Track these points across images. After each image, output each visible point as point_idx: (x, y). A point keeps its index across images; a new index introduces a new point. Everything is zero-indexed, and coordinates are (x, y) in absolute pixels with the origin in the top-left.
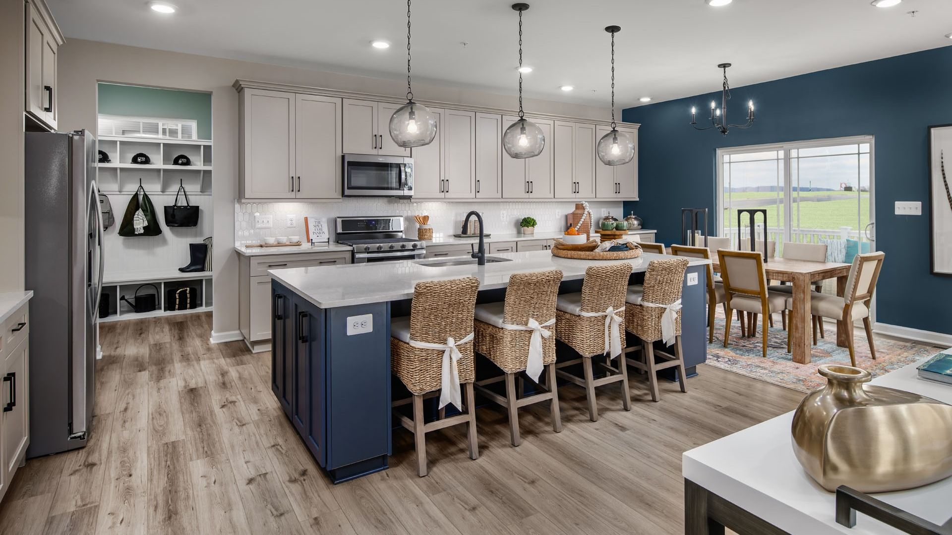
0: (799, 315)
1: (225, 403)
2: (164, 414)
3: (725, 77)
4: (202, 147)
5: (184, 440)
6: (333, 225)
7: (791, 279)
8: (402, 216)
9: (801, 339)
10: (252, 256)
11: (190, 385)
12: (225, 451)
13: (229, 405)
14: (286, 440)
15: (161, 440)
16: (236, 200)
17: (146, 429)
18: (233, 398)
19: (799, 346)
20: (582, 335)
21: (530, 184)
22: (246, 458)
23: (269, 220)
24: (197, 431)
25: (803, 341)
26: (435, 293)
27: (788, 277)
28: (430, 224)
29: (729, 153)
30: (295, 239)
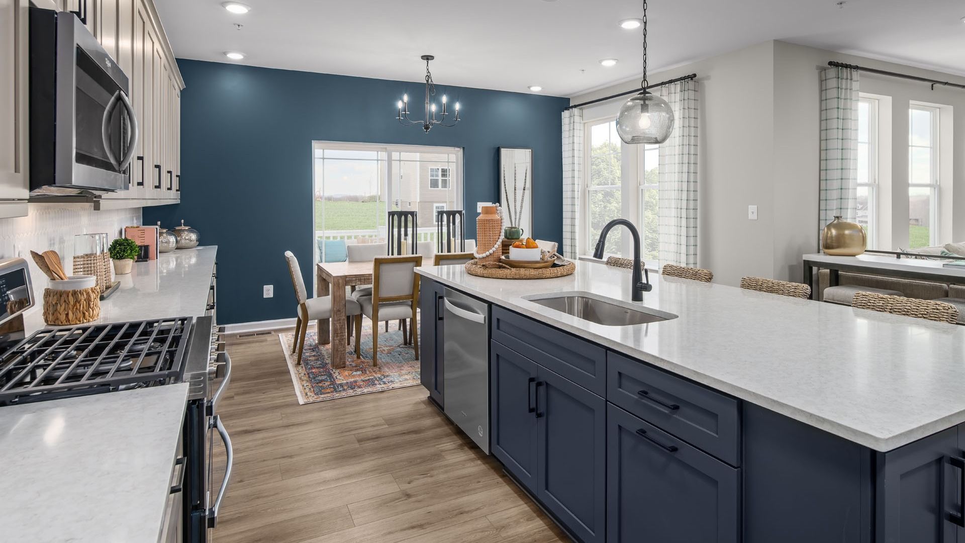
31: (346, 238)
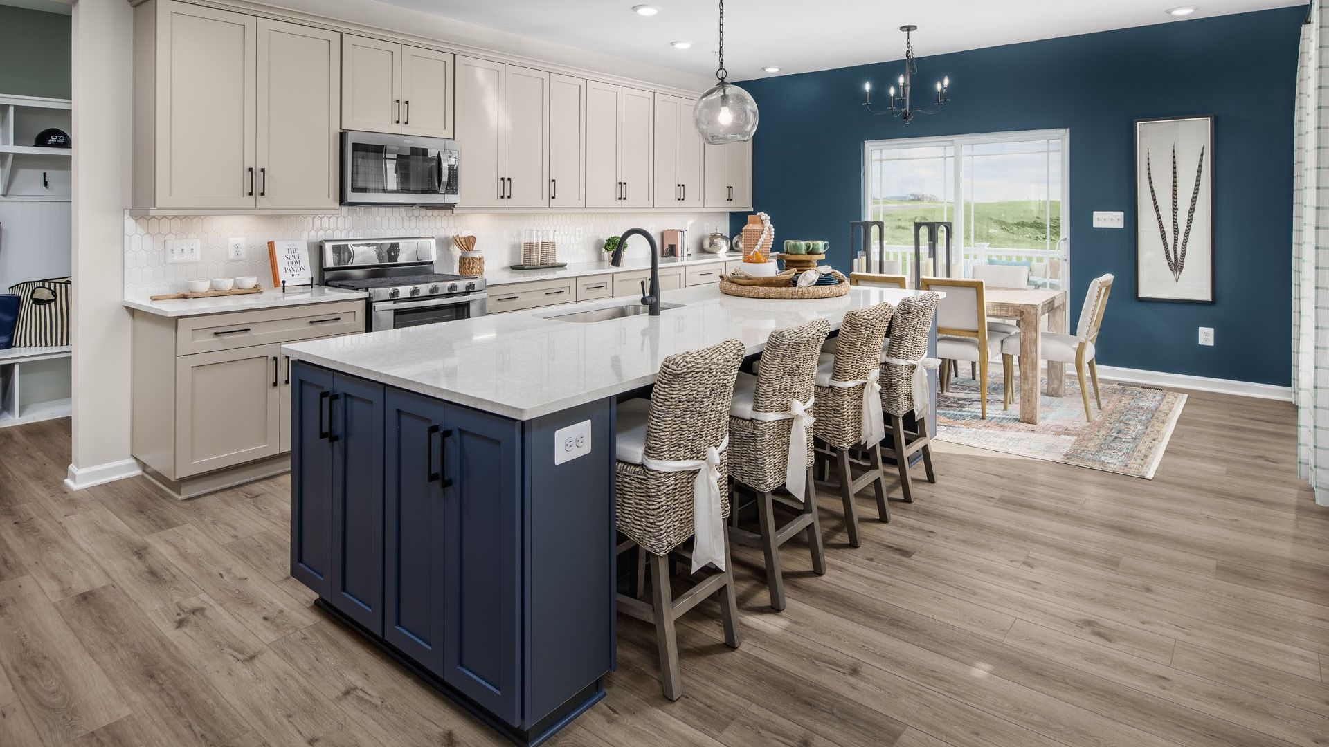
0: (1030, 361)
1: (179, 614)
2: (47, 664)
3: (908, 43)
4: (11, 110)
5: (130, 715)
6: (316, 254)
7: (1018, 313)
8: (432, 237)
9: (1032, 391)
10: (181, 317)
11: (74, 586)
12: (246, 725)
13: (193, 618)
14: (366, 675)
15: (73, 727)
16: (127, 212)
17: (18, 706)
18: (193, 602)
19: (1029, 401)
20: (837, 417)
21: (624, 186)
22: (304, 732)
23: (194, 247)
24: (151, 690)
25: (1034, 395)
26: (697, 373)
27: (1015, 312)
28: (478, 251)
29: (881, 147)
30: (250, 282)
31: (1034, 259)
